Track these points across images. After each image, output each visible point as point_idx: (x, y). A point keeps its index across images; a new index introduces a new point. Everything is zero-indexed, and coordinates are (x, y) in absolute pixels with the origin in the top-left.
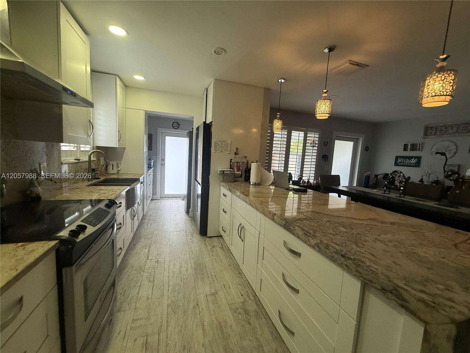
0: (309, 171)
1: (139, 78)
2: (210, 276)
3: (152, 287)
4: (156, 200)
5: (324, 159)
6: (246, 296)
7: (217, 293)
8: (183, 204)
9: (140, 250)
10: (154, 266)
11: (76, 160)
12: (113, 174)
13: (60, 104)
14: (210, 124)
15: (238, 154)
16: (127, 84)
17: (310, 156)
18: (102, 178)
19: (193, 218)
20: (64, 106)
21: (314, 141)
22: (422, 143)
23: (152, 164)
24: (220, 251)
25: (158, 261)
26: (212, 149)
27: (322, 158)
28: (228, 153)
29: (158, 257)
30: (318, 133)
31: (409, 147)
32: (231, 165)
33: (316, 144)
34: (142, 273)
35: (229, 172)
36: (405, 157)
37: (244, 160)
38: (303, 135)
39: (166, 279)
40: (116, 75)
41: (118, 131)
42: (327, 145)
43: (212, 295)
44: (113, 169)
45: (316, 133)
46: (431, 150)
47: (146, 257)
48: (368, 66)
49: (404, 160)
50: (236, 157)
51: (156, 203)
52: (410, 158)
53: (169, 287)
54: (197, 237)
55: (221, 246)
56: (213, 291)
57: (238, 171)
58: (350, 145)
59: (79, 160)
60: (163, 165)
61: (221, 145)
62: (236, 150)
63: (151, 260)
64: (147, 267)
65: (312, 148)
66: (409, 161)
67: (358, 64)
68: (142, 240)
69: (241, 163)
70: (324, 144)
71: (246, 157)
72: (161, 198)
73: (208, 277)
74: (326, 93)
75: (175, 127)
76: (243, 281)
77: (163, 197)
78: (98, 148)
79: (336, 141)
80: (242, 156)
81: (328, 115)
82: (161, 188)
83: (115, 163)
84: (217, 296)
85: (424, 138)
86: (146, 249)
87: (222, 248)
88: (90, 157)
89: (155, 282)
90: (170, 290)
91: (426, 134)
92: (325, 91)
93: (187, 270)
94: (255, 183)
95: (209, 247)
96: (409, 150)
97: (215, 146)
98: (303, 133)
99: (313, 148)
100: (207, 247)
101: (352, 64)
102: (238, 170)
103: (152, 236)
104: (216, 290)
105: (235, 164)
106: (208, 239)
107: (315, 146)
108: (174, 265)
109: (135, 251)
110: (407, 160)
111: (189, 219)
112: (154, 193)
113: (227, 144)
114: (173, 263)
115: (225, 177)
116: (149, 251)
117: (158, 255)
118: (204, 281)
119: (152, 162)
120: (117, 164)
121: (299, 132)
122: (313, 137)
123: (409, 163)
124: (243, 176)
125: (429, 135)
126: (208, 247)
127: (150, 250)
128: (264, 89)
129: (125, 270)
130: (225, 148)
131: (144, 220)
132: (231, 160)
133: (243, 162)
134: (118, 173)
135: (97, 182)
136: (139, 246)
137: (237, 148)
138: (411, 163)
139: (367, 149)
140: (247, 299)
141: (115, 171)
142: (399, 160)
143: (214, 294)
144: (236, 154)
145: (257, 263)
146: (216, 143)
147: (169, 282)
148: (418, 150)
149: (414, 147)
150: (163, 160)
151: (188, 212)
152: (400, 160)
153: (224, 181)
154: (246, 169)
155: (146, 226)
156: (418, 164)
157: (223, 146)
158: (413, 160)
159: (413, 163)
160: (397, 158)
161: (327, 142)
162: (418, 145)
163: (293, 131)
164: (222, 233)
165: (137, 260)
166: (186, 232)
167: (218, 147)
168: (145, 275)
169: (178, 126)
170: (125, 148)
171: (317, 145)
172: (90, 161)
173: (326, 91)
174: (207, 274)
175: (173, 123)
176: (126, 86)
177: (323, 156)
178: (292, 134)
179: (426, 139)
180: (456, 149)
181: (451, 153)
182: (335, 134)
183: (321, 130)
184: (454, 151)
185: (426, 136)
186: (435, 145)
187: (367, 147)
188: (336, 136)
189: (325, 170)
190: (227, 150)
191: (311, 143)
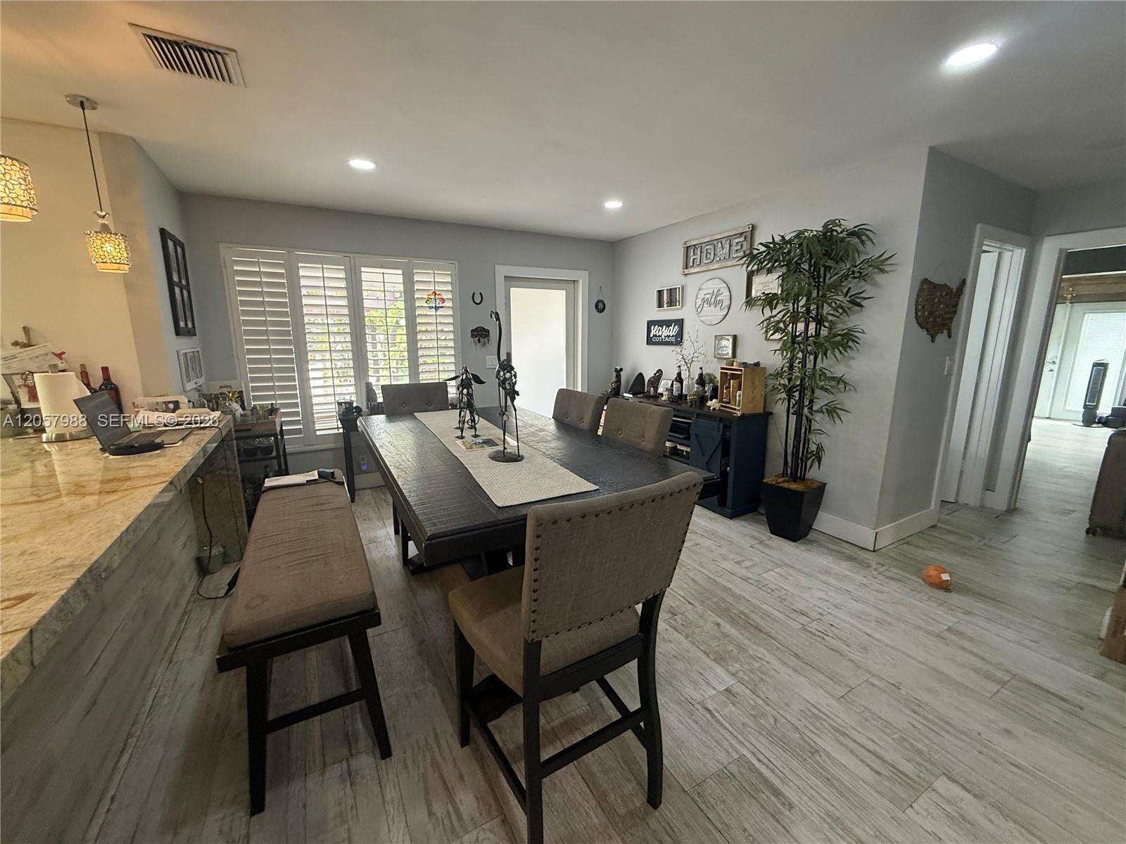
5: (479, 340)
15: (34, 345)
17: (432, 333)
22: (683, 288)
27: (472, 337)
30: (448, 271)
31: (665, 297)
33: (443, 300)
36: (661, 324)
38: (398, 279)
42: (481, 302)
45: (438, 270)
46: (696, 303)
49: (659, 330)
52: (669, 324)
58: (558, 297)
62: (22, 332)
65: (433, 312)
66: (666, 331)
70: (474, 301)
71: (58, 356)
79: (513, 290)
80: (41, 352)
85: (684, 274)
91: (685, 265)
96: (665, 306)
98: (400, 272)
99: (438, 313)
102: (34, 395)
105: (17, 381)
110: (664, 328)
121: (383, 271)
122: (433, 282)
123: (667, 335)
125: (691, 267)
128: (97, 136)
137: (25, 327)
138: (670, 335)
139: (601, 306)
142: (653, 331)
148: (678, 303)
149: (672, 298)
156: (678, 339)
158: (672, 328)
159: (673, 335)
160: (649, 325)
161: (481, 294)
162: (678, 292)
163: (363, 269)
171: (448, 304)
177: (472, 331)
178: (364, 276)
179: (689, 276)
180: (729, 297)
181: (723, 307)
182: (502, 271)
183: (456, 263)
184: (726, 303)
185: (686, 268)
186: (700, 289)
187: (598, 301)
188: (505, 277)
189: (487, 367)
191: (428, 300)
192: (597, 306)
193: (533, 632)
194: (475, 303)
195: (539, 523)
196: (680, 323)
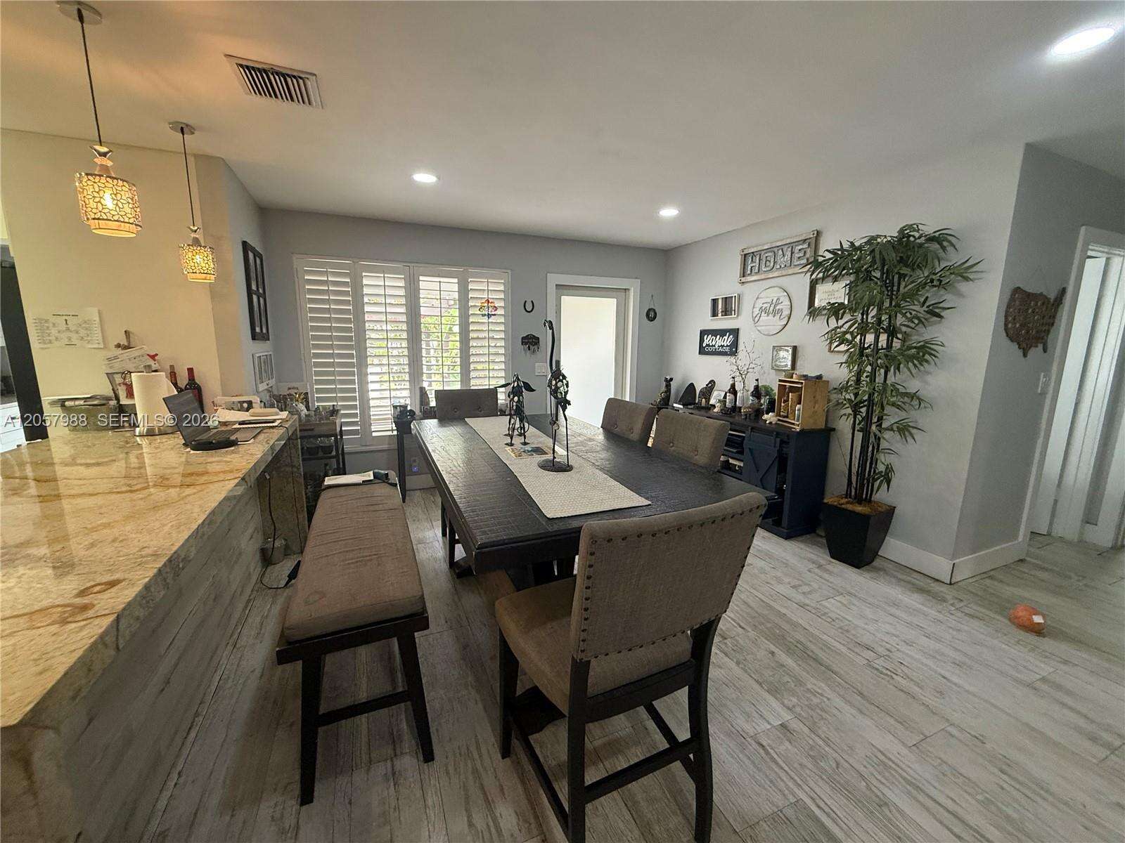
5: (529, 347)
15: (131, 348)
17: (484, 340)
21: (488, 301)
22: (739, 296)
27: (522, 344)
28: (96, 346)
30: (502, 279)
31: (720, 306)
33: (496, 308)
36: (714, 333)
38: (454, 287)
42: (532, 311)
45: (491, 279)
46: (753, 312)
49: (713, 339)
52: (723, 333)
57: (130, 398)
58: (607, 307)
61: (63, 326)
62: (122, 335)
65: (485, 320)
66: (720, 340)
70: (525, 309)
71: (152, 357)
79: (564, 298)
80: (139, 353)
85: (741, 282)
91: (743, 273)
97: (41, 330)
98: (456, 280)
99: (490, 320)
101: (253, 68)
102: (130, 393)
105: (117, 379)
107: (494, 315)
110: (718, 338)
113: (85, 322)
121: (439, 279)
122: (487, 290)
123: (721, 345)
125: (749, 275)
130: (82, 333)
137: (127, 331)
138: (724, 345)
139: (652, 315)
142: (705, 341)
146: (42, 321)
148: (733, 312)
149: (727, 307)
152: (708, 340)
156: (733, 349)
157: (73, 328)
158: (726, 338)
159: (727, 345)
160: (702, 334)
161: (533, 302)
162: (733, 300)
163: (421, 278)
167: (54, 331)
171: (499, 312)
177: (523, 338)
178: (422, 285)
179: (746, 285)
180: (789, 307)
181: (782, 317)
182: (554, 279)
183: (509, 271)
184: (786, 312)
185: (744, 276)
186: (757, 298)
187: (650, 310)
188: (557, 285)
189: (537, 374)
190: (89, 338)
191: (481, 308)
192: (648, 315)
193: (583, 651)
194: (526, 311)
195: (594, 540)
196: (735, 332)
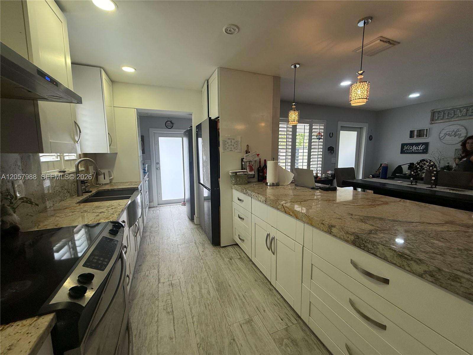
0: (317, 165)
1: (128, 70)
2: (237, 297)
3: (172, 321)
4: (154, 207)
5: (331, 152)
6: (287, 320)
7: (252, 320)
8: (184, 210)
9: (149, 272)
10: (169, 292)
11: (60, 172)
12: (106, 184)
13: (34, 100)
14: (216, 120)
15: (250, 152)
16: (113, 79)
17: (316, 149)
18: (94, 191)
19: (200, 226)
20: (41, 103)
21: (319, 133)
22: (429, 129)
23: (147, 168)
24: (239, 264)
25: (172, 284)
26: (221, 149)
27: (328, 150)
28: (239, 151)
29: (171, 279)
30: (323, 124)
31: (415, 133)
32: (242, 165)
33: (322, 136)
34: (157, 302)
35: (242, 173)
36: (412, 145)
37: (257, 159)
38: (308, 127)
39: (187, 308)
40: (101, 67)
41: (109, 133)
42: (332, 137)
43: (246, 323)
44: (105, 179)
45: (321, 124)
46: (439, 135)
47: (157, 280)
48: (399, 43)
49: (410, 147)
50: (248, 155)
51: (154, 212)
52: (417, 145)
53: (193, 318)
54: (210, 249)
55: (239, 257)
56: (247, 317)
57: (251, 171)
58: (354, 135)
59: (64, 172)
60: (158, 169)
61: (230, 144)
62: (246, 147)
63: (164, 283)
64: (160, 293)
65: (318, 140)
66: (416, 148)
67: (389, 42)
68: (148, 257)
69: (254, 162)
70: (330, 135)
71: (258, 155)
72: (158, 205)
73: (236, 298)
74: (361, 74)
75: (168, 126)
76: (276, 299)
77: (161, 203)
78: (85, 155)
79: (341, 132)
80: (254, 154)
81: (365, 100)
82: (158, 194)
83: (106, 171)
84: (253, 323)
85: (431, 124)
86: (154, 269)
87: (241, 259)
88: (77, 167)
89: (174, 313)
90: (195, 323)
91: (432, 119)
92: (360, 72)
93: (209, 293)
94: (272, 183)
95: (227, 260)
96: (415, 137)
97: (224, 145)
98: (308, 125)
100: (223, 259)
101: (383, 41)
102: (251, 169)
103: (159, 252)
104: (249, 316)
105: (248, 164)
106: (222, 250)
107: (321, 138)
108: (192, 287)
109: (143, 274)
110: (414, 147)
111: (195, 227)
112: (151, 201)
113: (236, 142)
114: (190, 285)
115: (238, 179)
116: (158, 272)
117: (170, 275)
118: (232, 304)
119: (147, 167)
120: (109, 172)
121: (304, 124)
122: (319, 128)
123: (417, 150)
124: (256, 176)
125: (436, 120)
126: (225, 259)
127: (160, 270)
128: (273, 77)
129: (135, 302)
130: (235, 146)
131: (145, 233)
132: (242, 159)
133: (256, 161)
134: (110, 182)
135: (89, 196)
136: (145, 267)
137: (247, 145)
138: (418, 149)
139: (371, 138)
140: (290, 324)
141: (107, 181)
142: (405, 148)
143: (249, 322)
144: (247, 152)
145: (302, 283)
146: (224, 141)
147: (191, 311)
148: (425, 136)
149: (420, 133)
150: (158, 163)
151: (192, 219)
152: (407, 147)
153: (236, 184)
154: (259, 168)
155: (149, 240)
156: (425, 151)
157: (233, 144)
158: (420, 147)
159: (421, 149)
160: (403, 145)
161: (332, 133)
162: (425, 131)
163: (298, 124)
164: (238, 241)
165: (147, 285)
166: (195, 243)
167: (227, 145)
168: (161, 304)
169: (172, 125)
170: (117, 153)
171: (322, 138)
172: (78, 172)
173: (362, 72)
174: (234, 295)
175: (166, 122)
176: (113, 82)
177: (328, 148)
178: (298, 127)
179: (433, 125)
180: (466, 132)
181: (462, 137)
182: (340, 124)
183: (326, 121)
184: (464, 135)
185: (433, 121)
186: (443, 129)
187: (370, 136)
188: (341, 126)
189: (332, 162)
190: (237, 148)
191: (317, 136)
192: (370, 138)
194: (330, 137)
196: (427, 145)
